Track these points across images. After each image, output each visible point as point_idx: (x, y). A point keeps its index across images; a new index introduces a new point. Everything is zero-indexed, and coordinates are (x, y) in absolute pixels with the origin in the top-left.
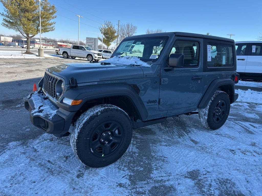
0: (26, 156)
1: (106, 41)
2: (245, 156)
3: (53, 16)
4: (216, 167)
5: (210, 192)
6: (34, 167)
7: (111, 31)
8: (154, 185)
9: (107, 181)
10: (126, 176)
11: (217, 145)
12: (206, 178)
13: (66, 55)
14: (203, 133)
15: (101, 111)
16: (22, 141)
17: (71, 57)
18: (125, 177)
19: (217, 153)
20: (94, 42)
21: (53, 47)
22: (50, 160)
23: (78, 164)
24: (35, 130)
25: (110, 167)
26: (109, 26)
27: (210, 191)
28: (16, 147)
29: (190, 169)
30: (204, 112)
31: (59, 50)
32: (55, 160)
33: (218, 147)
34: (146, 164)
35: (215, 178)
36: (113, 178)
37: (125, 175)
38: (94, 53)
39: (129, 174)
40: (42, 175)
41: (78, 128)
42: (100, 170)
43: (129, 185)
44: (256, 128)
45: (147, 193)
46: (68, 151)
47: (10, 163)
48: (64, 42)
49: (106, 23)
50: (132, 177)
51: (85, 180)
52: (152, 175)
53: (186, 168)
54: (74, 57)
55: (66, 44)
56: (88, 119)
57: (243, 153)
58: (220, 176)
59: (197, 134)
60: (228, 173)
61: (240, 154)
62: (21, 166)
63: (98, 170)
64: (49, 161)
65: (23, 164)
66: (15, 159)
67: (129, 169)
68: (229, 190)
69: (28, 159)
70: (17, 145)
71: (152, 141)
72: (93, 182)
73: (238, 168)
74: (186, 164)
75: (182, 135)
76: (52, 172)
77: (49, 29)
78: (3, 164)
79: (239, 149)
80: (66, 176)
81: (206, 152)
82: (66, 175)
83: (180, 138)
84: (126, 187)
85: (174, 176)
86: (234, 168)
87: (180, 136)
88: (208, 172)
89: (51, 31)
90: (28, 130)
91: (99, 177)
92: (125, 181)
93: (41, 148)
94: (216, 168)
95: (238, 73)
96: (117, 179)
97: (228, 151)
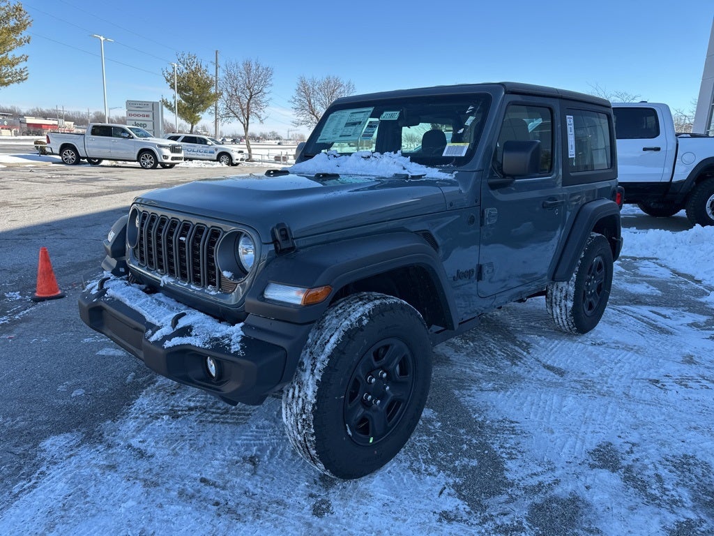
0: (124, 475)
1: (185, 110)
2: (691, 392)
3: (18, 38)
4: (644, 429)
5: (668, 495)
6: (172, 507)
7: (197, 81)
8: (532, 501)
9: (406, 510)
10: (445, 488)
11: (614, 371)
12: (637, 460)
13: (70, 156)
14: (562, 345)
15: (369, 312)
16: (79, 431)
17: (86, 160)
18: (446, 492)
19: (624, 393)
20: (151, 114)
21: (13, 131)
22: (204, 476)
23: (295, 476)
24: (102, 390)
25: (388, 469)
26: (193, 68)
27: (667, 493)
28: (72, 453)
29: (591, 445)
30: (564, 289)
31: (49, 142)
32: (221, 475)
33: (618, 377)
34: (478, 448)
35: (659, 458)
36: (416, 499)
37: (442, 487)
38: (160, 146)
39: (451, 481)
40: (210, 527)
41: (312, 370)
42: (368, 483)
43: (469, 513)
44: (669, 318)
45: (527, 527)
46: (245, 442)
47: (83, 506)
48: (45, 116)
49: (182, 60)
50: (463, 488)
51: (344, 521)
52: (508, 475)
53: (579, 443)
54: (95, 159)
55: (56, 122)
56: (339, 340)
57: (680, 384)
58: (666, 450)
59: (549, 349)
60: (679, 440)
61: (677, 387)
62: (128, 510)
63: (362, 484)
64: (203, 480)
65: (131, 503)
66: (93, 489)
67: (441, 468)
68: (707, 483)
69: (137, 485)
70: (72, 443)
71: (453, 380)
72: (369, 521)
73: (693, 424)
74: (573, 432)
75: (516, 357)
76: (235, 512)
77: (10, 78)
78: (63, 513)
79: (667, 376)
80: (284, 518)
81: (599, 393)
82: (282, 515)
83: (517, 365)
84: (464, 518)
85: (563, 468)
86: (686, 425)
87: (514, 358)
88: (634, 445)
89: (16, 84)
90: (79, 392)
91: (379, 504)
92: (451, 503)
93: (157, 443)
94: (646, 431)
95: (620, 184)
96: (428, 501)
97: (647, 384)
